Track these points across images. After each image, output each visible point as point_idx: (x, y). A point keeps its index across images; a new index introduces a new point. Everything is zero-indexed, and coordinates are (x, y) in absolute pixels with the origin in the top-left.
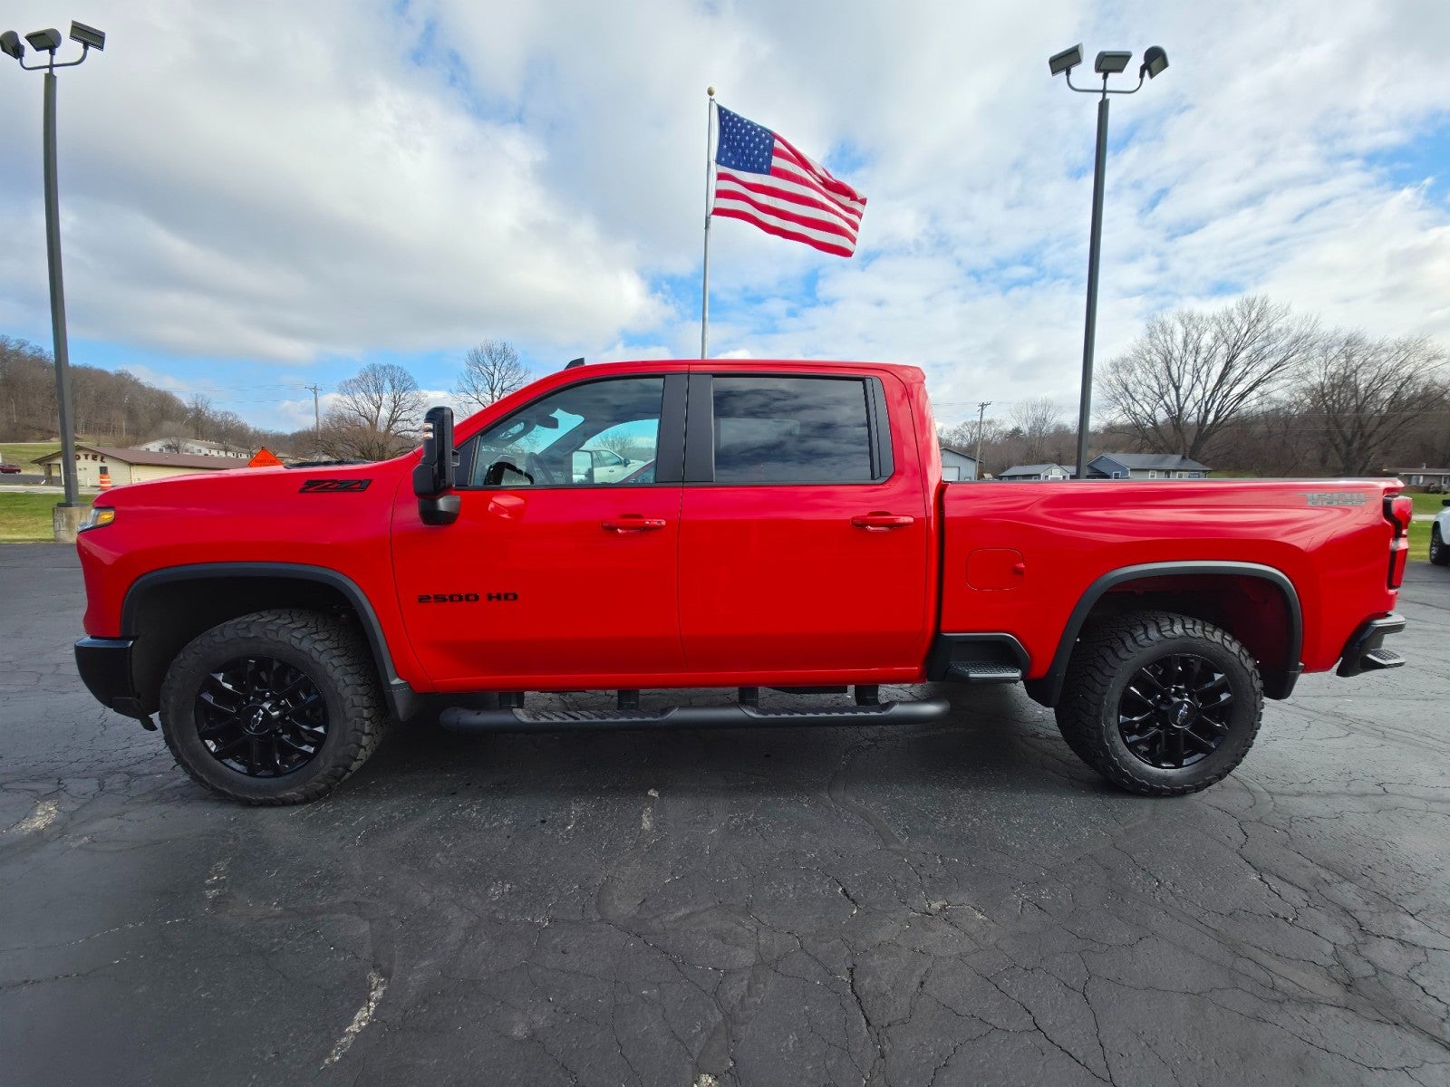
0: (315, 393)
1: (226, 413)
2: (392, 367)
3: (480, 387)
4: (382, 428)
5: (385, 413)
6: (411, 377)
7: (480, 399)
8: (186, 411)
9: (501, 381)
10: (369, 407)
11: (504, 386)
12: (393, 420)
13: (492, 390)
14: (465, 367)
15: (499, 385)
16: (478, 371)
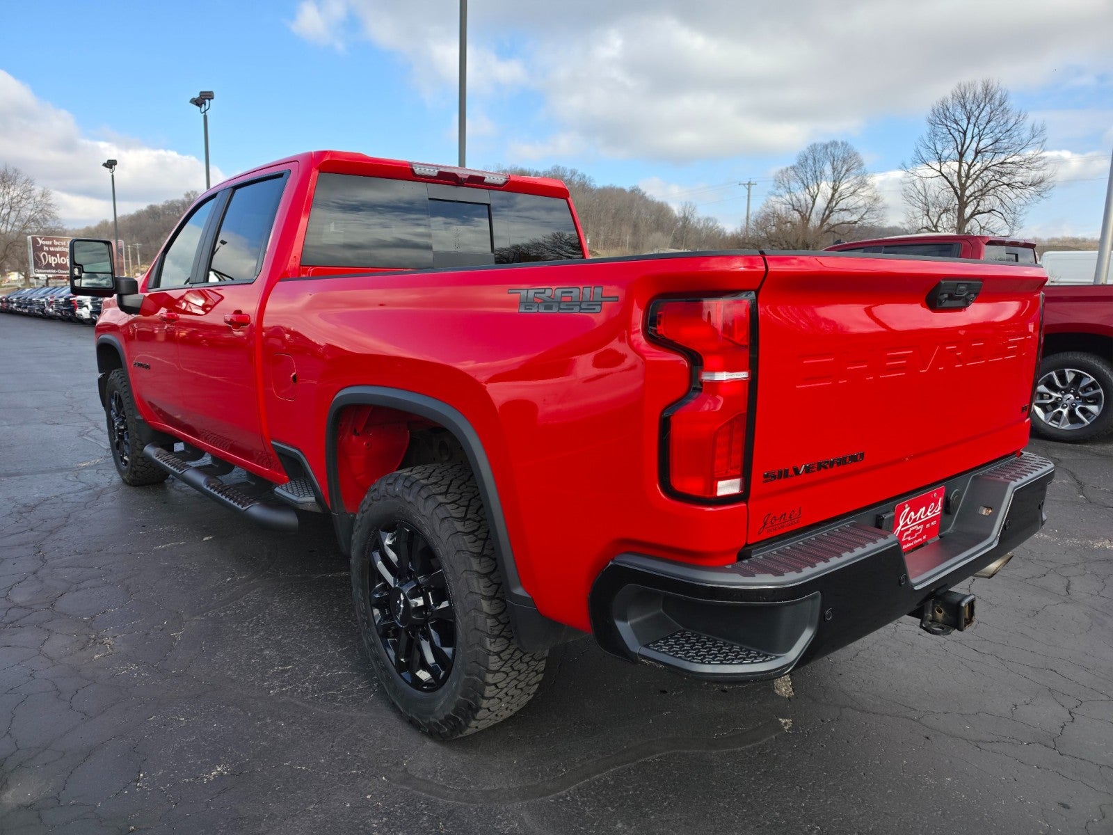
0: (749, 189)
1: (708, 219)
2: (835, 144)
3: (946, 153)
4: (815, 221)
5: (821, 203)
6: (855, 154)
7: (943, 170)
8: (676, 220)
9: (976, 139)
10: (803, 196)
11: (981, 145)
12: (830, 209)
13: (961, 155)
14: (927, 128)
15: (974, 145)
16: (945, 130)
